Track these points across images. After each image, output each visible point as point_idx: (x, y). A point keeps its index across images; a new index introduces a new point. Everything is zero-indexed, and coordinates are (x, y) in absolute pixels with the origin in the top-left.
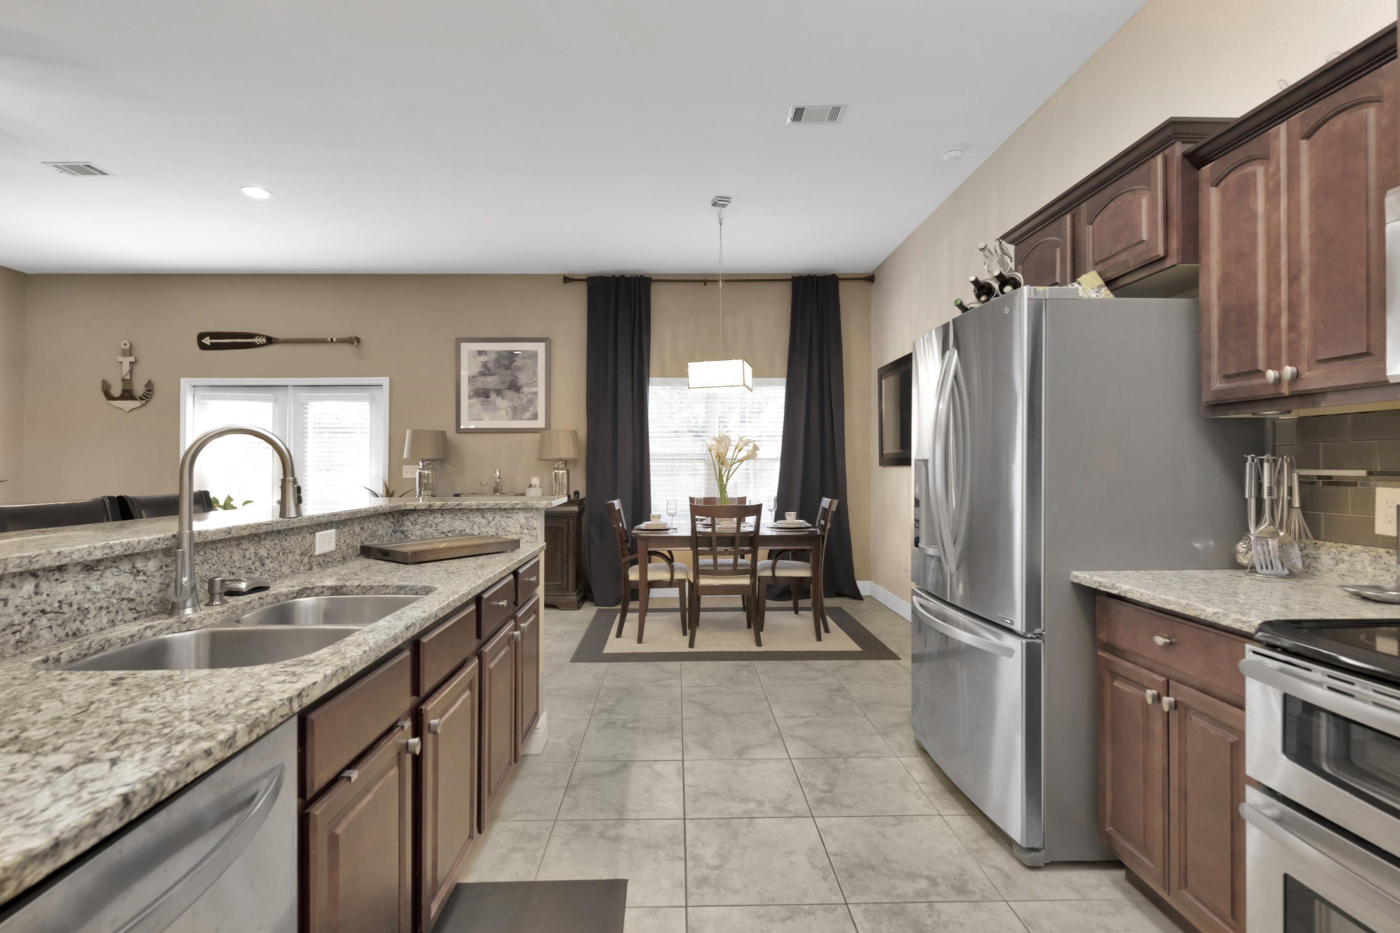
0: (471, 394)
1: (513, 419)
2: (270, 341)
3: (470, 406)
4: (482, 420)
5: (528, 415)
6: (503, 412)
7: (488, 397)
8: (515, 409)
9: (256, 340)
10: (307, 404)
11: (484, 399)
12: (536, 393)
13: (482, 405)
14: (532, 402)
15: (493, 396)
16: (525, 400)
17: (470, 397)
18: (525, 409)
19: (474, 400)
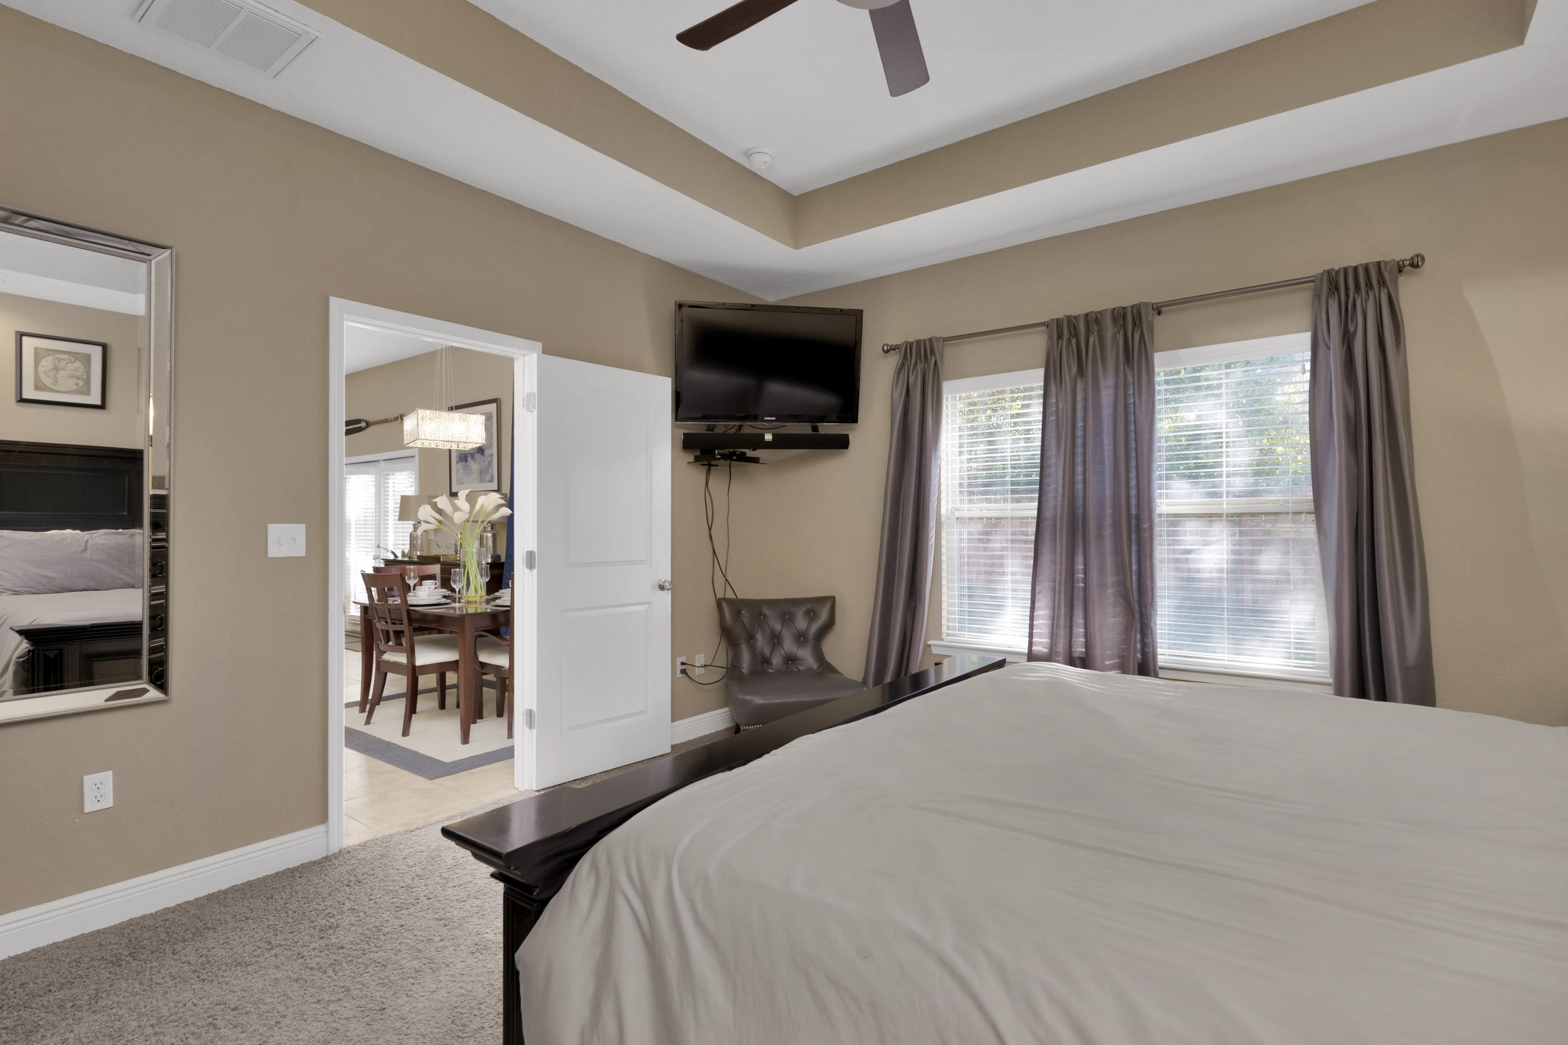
0: (458, 459)
1: (481, 481)
2: (368, 424)
3: (457, 470)
4: (463, 484)
5: (488, 477)
6: (475, 476)
7: (466, 461)
8: (481, 472)
9: (363, 424)
10: (388, 475)
11: (464, 463)
12: (492, 455)
13: (463, 469)
14: (490, 463)
15: (469, 459)
16: (487, 462)
17: (457, 462)
18: (487, 472)
19: (461, 465)
